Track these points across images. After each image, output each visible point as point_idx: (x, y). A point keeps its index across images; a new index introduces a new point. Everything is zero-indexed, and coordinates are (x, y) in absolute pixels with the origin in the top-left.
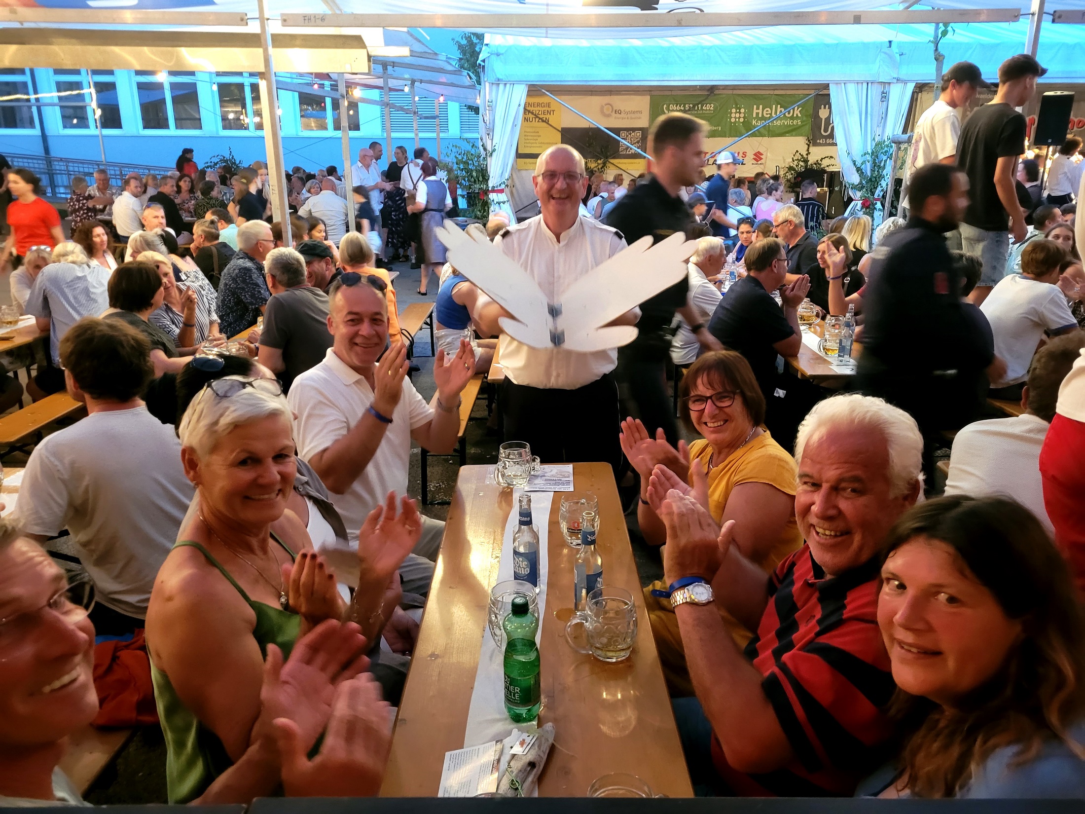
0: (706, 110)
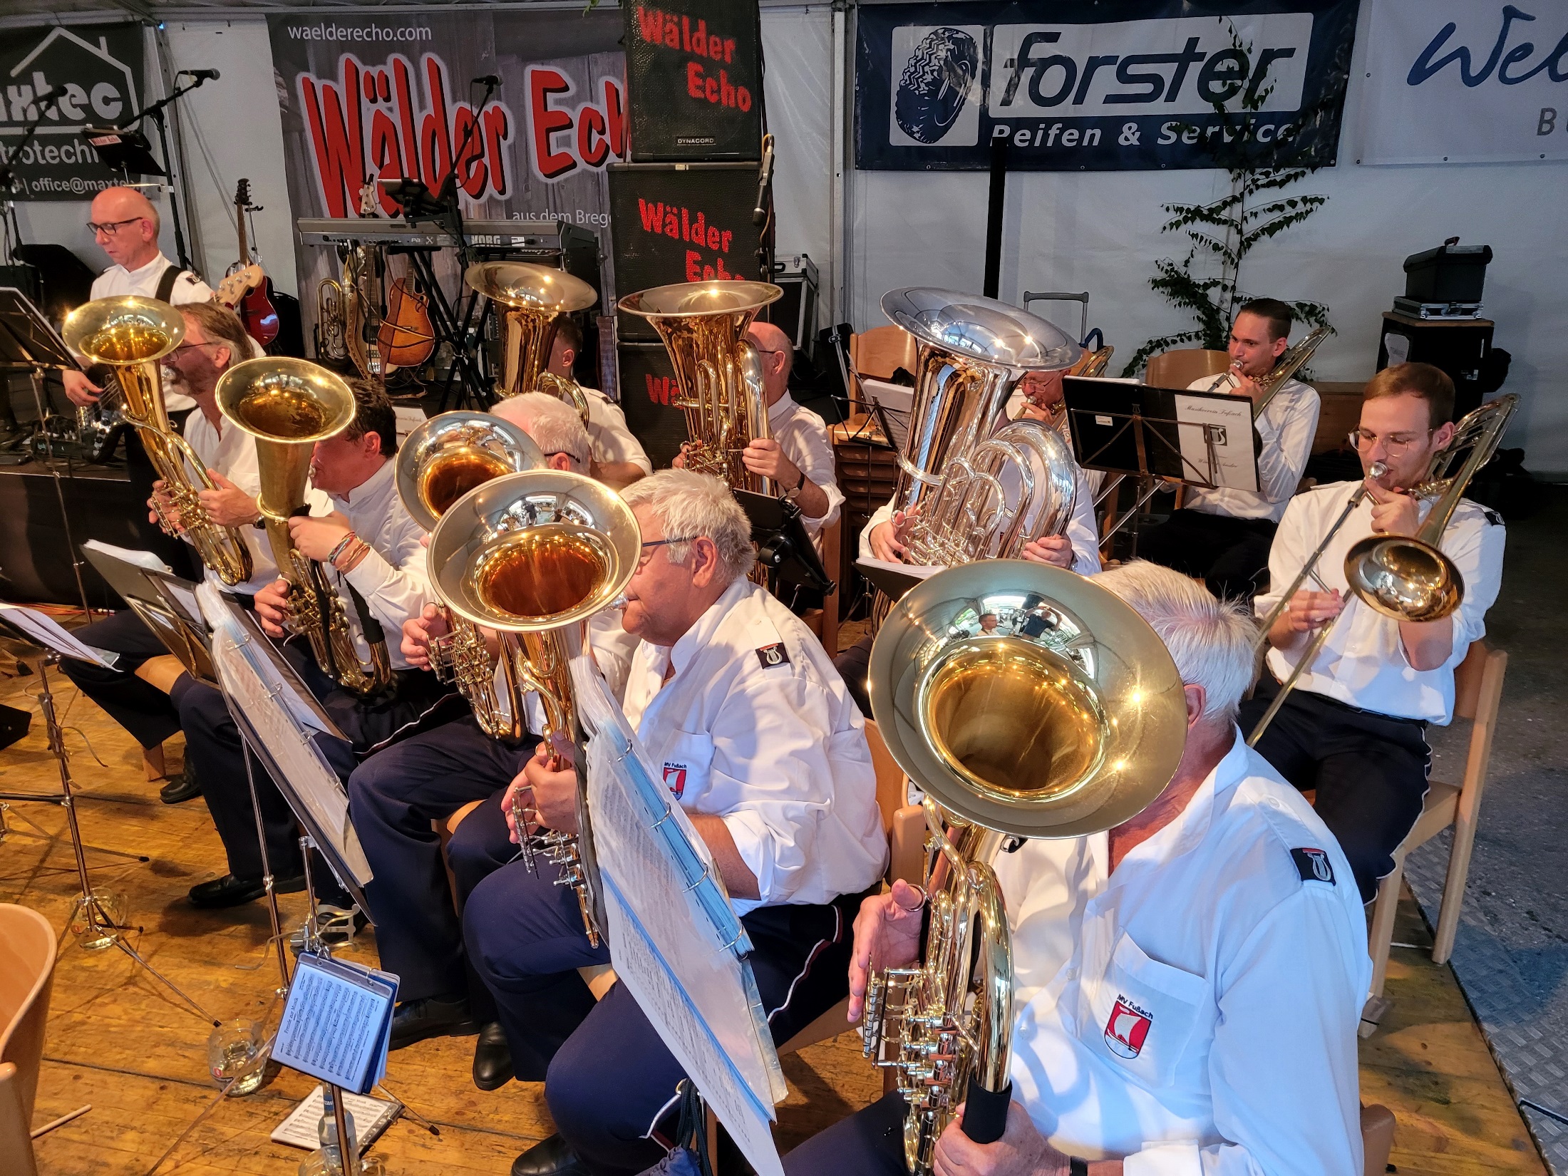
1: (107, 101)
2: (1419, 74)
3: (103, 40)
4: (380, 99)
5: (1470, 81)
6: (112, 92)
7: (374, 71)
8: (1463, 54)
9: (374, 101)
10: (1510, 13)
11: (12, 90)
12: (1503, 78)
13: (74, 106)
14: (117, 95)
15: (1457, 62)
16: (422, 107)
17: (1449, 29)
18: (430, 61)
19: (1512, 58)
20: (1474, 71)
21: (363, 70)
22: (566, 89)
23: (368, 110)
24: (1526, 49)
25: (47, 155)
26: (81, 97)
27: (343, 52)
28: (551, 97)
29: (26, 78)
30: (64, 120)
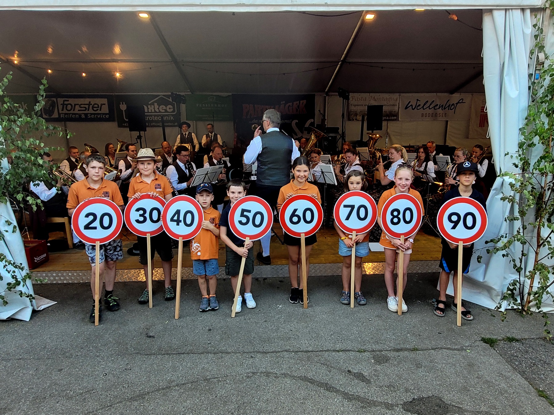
1: (170, 108)
2: (406, 108)
3: (171, 98)
5: (413, 109)
6: (171, 107)
8: (412, 105)
10: (418, 100)
11: (149, 106)
12: (417, 109)
13: (163, 109)
14: (172, 107)
15: (411, 107)
17: (410, 102)
19: (418, 106)
20: (413, 108)
24: (420, 105)
25: (155, 118)
26: (165, 108)
29: (153, 104)
30: (160, 112)
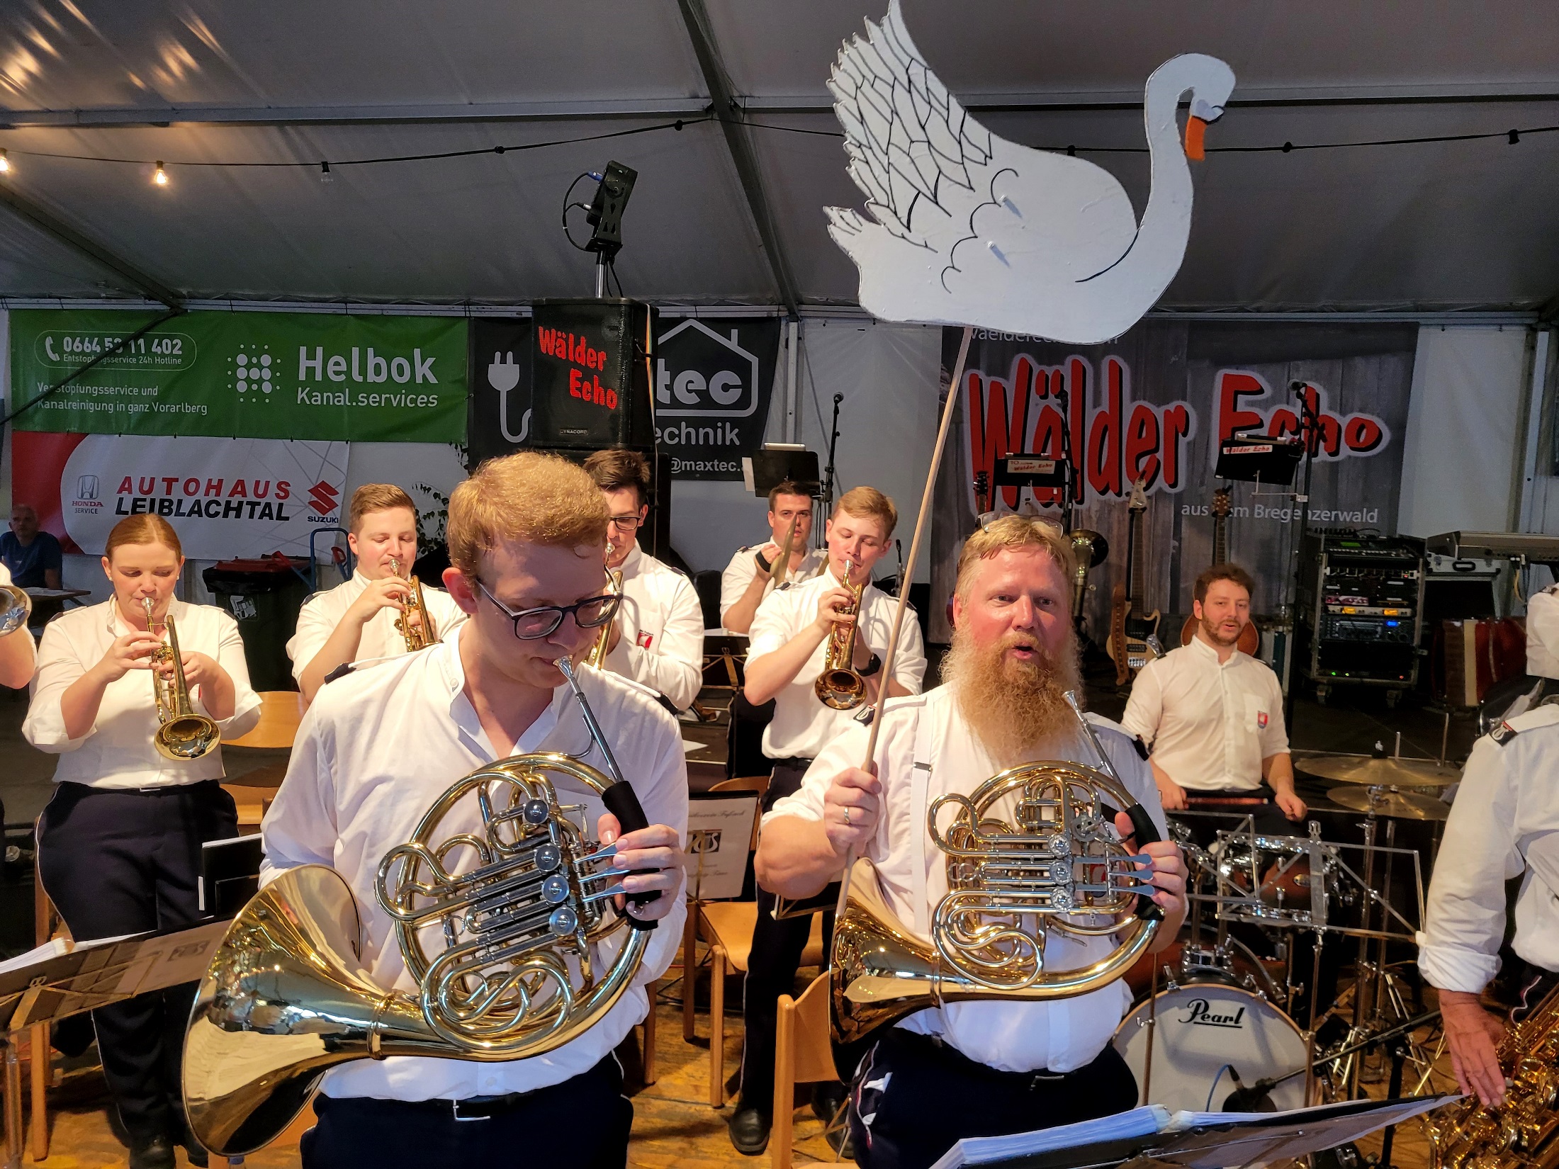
0: (163, 355)
4: (1051, 396)
7: (1050, 371)
9: (1045, 397)
14: (737, 382)
16: (1096, 404)
18: (1112, 363)
21: (1037, 368)
22: (1261, 391)
23: (1036, 407)
27: (1018, 352)
28: (1242, 399)
